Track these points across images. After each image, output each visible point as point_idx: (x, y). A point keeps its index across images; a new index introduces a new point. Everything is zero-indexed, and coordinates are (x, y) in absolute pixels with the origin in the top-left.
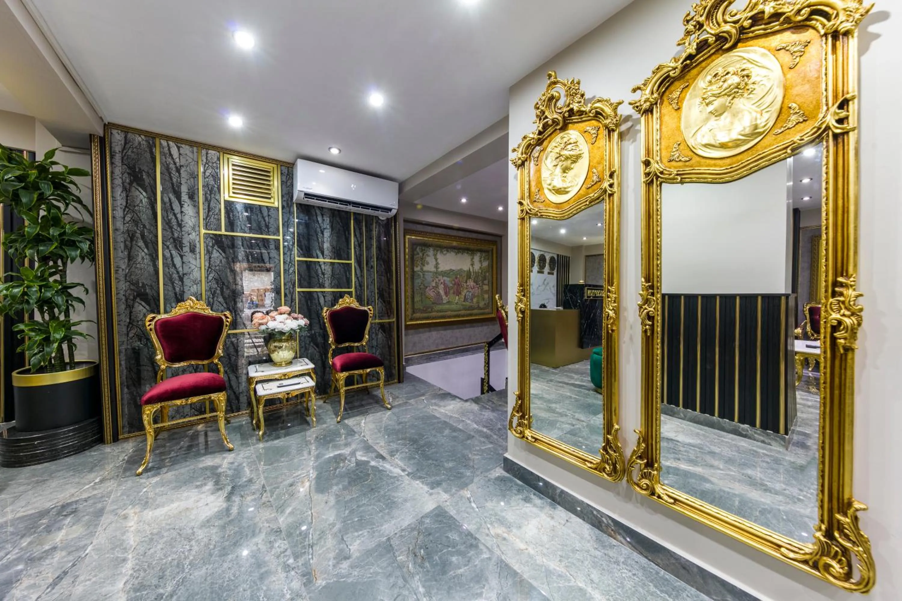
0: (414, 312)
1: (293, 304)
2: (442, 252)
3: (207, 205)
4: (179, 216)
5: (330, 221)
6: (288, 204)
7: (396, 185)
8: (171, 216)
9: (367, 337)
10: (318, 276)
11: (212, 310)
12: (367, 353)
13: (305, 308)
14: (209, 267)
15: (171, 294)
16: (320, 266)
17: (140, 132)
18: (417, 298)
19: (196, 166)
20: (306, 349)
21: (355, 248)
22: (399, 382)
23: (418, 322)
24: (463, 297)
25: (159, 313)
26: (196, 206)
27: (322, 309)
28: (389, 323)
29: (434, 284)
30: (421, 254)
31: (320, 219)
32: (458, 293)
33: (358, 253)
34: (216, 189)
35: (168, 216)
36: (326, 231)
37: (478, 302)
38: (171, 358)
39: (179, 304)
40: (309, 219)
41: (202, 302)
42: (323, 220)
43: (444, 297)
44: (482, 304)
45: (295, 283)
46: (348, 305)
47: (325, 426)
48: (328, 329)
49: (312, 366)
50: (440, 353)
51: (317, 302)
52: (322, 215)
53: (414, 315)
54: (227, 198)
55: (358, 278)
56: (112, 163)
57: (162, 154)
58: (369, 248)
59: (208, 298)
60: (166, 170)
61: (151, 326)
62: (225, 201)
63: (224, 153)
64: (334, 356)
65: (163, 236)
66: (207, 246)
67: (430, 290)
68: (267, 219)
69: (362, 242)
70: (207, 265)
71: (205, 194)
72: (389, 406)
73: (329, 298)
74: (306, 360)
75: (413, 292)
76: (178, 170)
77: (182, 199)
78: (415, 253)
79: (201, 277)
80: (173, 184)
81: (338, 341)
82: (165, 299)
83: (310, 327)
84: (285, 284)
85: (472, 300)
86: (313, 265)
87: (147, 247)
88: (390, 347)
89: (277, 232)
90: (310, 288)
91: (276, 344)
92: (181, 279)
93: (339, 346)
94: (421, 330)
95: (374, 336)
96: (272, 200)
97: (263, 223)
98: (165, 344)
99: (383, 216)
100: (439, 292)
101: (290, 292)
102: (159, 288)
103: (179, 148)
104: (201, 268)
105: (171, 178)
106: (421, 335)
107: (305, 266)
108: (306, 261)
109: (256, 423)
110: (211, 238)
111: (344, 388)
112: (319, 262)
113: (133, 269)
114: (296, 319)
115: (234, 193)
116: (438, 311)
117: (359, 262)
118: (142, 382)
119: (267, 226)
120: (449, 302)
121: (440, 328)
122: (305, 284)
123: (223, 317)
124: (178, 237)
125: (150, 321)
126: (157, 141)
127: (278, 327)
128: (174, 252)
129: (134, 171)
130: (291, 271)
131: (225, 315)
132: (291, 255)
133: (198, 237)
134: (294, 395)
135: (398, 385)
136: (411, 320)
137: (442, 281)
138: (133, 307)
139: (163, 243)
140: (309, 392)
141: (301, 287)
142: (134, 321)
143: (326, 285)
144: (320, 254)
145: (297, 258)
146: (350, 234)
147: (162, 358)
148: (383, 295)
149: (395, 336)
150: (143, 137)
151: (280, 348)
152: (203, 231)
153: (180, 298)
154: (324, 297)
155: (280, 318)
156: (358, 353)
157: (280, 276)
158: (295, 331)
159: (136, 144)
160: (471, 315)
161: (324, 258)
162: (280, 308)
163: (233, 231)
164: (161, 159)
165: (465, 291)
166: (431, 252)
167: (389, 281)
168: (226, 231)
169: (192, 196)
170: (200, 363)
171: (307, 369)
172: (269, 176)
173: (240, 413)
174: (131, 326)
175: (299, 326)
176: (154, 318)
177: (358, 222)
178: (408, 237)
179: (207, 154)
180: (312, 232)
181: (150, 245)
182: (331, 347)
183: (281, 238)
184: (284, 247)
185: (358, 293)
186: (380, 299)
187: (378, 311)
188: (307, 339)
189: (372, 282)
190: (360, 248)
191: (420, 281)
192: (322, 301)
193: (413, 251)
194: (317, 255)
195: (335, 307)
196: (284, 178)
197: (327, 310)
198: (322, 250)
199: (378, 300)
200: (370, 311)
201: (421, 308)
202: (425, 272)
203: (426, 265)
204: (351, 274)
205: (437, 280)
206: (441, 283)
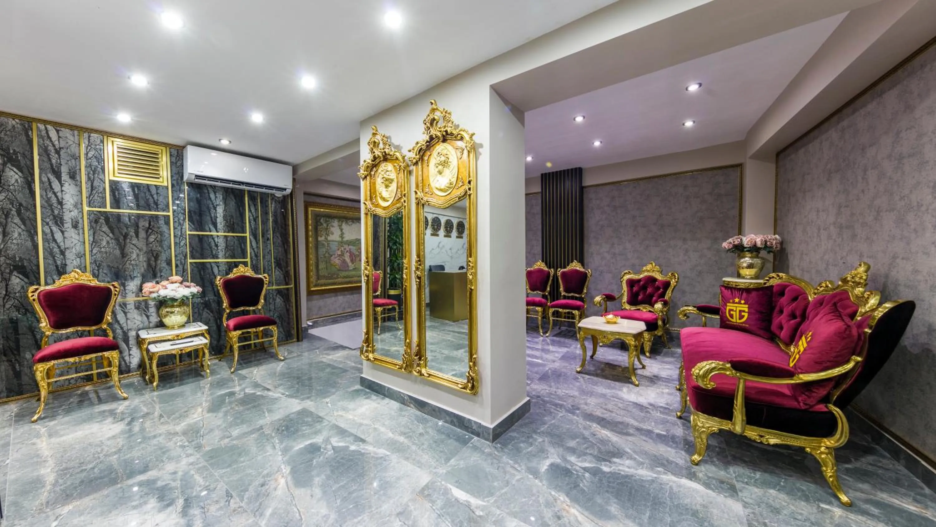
0: (320, 279)
1: (185, 273)
2: (347, 223)
3: (90, 184)
4: (59, 194)
5: (223, 198)
6: (178, 183)
7: (291, 168)
8: (50, 194)
9: (262, 301)
10: (211, 248)
11: (98, 281)
13: (198, 277)
14: (93, 242)
15: (53, 268)
16: (213, 239)
17: (14, 116)
18: (322, 266)
19: (77, 148)
20: (200, 314)
21: (250, 222)
22: (298, 340)
25: (40, 285)
26: (78, 185)
27: (215, 277)
28: (287, 289)
29: (339, 253)
30: (325, 225)
31: (212, 196)
33: (253, 227)
34: (99, 169)
35: (47, 195)
36: (218, 207)
38: (57, 325)
39: (63, 276)
40: (201, 196)
41: (87, 274)
42: (216, 197)
43: (350, 264)
45: (186, 255)
46: (242, 274)
47: (218, 376)
48: (222, 296)
49: (206, 327)
50: (347, 316)
51: (210, 271)
52: (215, 193)
53: (319, 282)
54: (112, 178)
55: (253, 249)
57: (40, 136)
58: (265, 222)
59: (93, 270)
60: (44, 152)
61: (33, 297)
62: (110, 181)
63: (108, 136)
64: (228, 319)
65: (42, 213)
66: (90, 223)
67: (335, 258)
68: (155, 196)
69: (258, 217)
70: (92, 239)
71: (88, 175)
72: (283, 359)
73: (223, 268)
74: (200, 323)
75: (317, 260)
76: (58, 152)
77: (63, 178)
78: (319, 223)
79: (85, 251)
80: (52, 165)
81: (233, 305)
82: (46, 272)
83: (203, 294)
84: (176, 256)
86: (206, 239)
87: (24, 224)
88: (288, 310)
89: (167, 208)
90: (203, 259)
91: (168, 310)
92: (63, 253)
93: (234, 310)
94: (326, 295)
95: (270, 300)
96: (161, 180)
97: (151, 201)
98: (49, 313)
99: (279, 194)
100: (344, 260)
101: (181, 263)
102: (38, 262)
103: (58, 131)
104: (84, 243)
105: (50, 160)
106: (327, 300)
107: (197, 239)
108: (198, 235)
109: (149, 379)
110: (96, 215)
111: (238, 345)
112: (212, 235)
113: (9, 244)
114: (188, 287)
115: (119, 173)
116: (344, 277)
117: (254, 234)
118: (21, 349)
119: (156, 204)
120: (355, 268)
121: (346, 293)
122: (197, 255)
123: (112, 287)
124: (59, 214)
125: (33, 292)
126: (34, 126)
127: (169, 294)
128: (54, 229)
129: (8, 153)
130: (182, 244)
131: (113, 285)
132: (182, 229)
133: (81, 214)
134: (187, 351)
135: (296, 343)
136: (316, 286)
137: (348, 249)
138: (9, 280)
139: (42, 220)
140: (203, 348)
141: (194, 259)
142: (10, 293)
143: (220, 256)
144: (212, 227)
145: (188, 232)
146: (244, 210)
147: (46, 325)
148: (281, 264)
149: (293, 300)
150: (17, 121)
151: (172, 313)
152: (86, 209)
153: (61, 271)
154: (218, 267)
155: (171, 286)
156: (254, 316)
157: (171, 249)
158: (187, 298)
159: (10, 127)
161: (217, 232)
162: (172, 277)
163: (119, 208)
164: (38, 142)
166: (335, 223)
167: (286, 252)
168: (111, 208)
169: (73, 175)
170: (87, 328)
171: (199, 331)
172: (158, 158)
173: (130, 374)
174: (7, 297)
175: (191, 293)
176: (37, 289)
177: (252, 199)
178: (310, 209)
179: (89, 137)
180: (204, 208)
181: (28, 222)
182: (226, 311)
183: (171, 214)
184: (174, 222)
185: (254, 262)
186: (277, 268)
187: (276, 278)
188: (200, 305)
189: (268, 253)
190: (256, 222)
191: (324, 250)
192: (216, 270)
193: (317, 223)
194: (210, 229)
195: (230, 276)
196: (174, 159)
197: (221, 278)
198: (215, 225)
199: (275, 268)
200: (266, 278)
201: (326, 274)
202: (330, 241)
203: (331, 235)
204: (246, 246)
205: (343, 248)
206: (347, 252)
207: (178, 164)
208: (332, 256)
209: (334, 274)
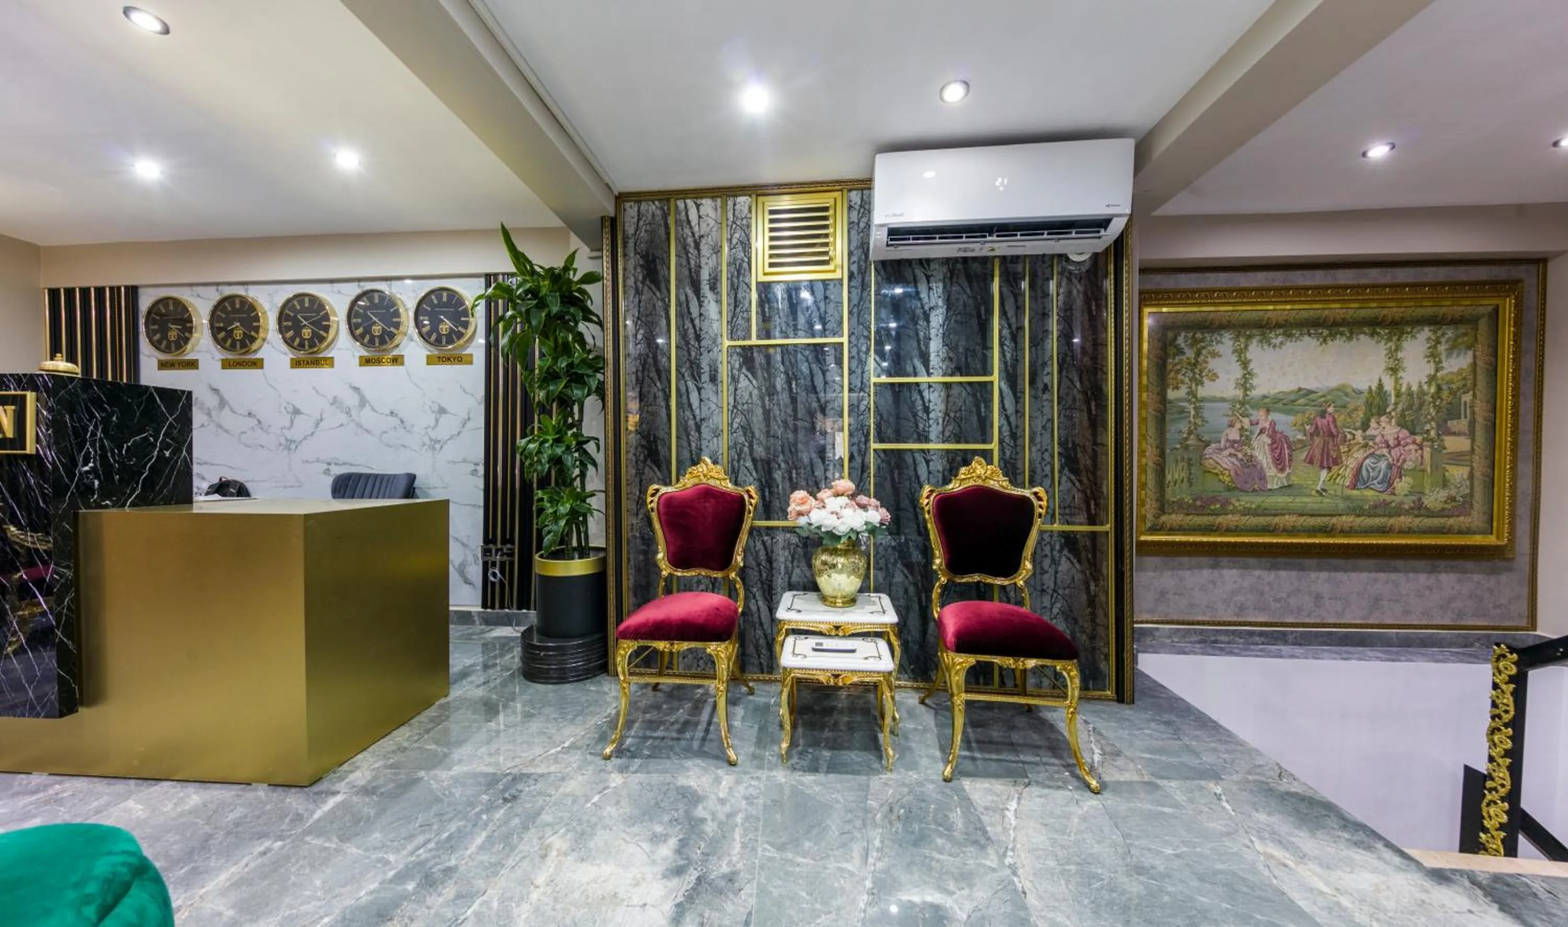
0: (1162, 510)
1: (864, 475)
2: (1265, 340)
3: (732, 296)
4: (697, 322)
6: (859, 268)
7: (1127, 148)
8: (688, 325)
9: (1029, 565)
10: (915, 415)
11: (732, 481)
12: (1026, 609)
13: (888, 484)
14: (735, 407)
15: (685, 451)
16: (920, 393)
17: (654, 196)
18: (1174, 473)
19: (720, 231)
20: (888, 574)
21: (1002, 344)
22: (1120, 699)
23: (1177, 538)
24: (1348, 474)
26: (719, 302)
27: (921, 489)
28: (1093, 536)
29: (1234, 435)
30: (1190, 353)
31: (922, 287)
32: (1330, 461)
33: (1008, 356)
34: (745, 265)
35: (683, 325)
36: (934, 312)
37: (1417, 492)
38: (678, 561)
39: (691, 469)
40: (900, 291)
41: (719, 467)
42: (930, 289)
43: (1271, 471)
44: (1434, 498)
45: (868, 433)
46: (980, 482)
47: (913, 776)
48: (932, 537)
49: (895, 617)
50: (1251, 634)
51: (912, 473)
52: (928, 278)
53: (1163, 518)
54: (760, 277)
55: (1007, 418)
56: (625, 255)
57: (678, 223)
58: (1037, 342)
59: (731, 460)
60: (683, 249)
61: (653, 505)
62: (758, 283)
63: (758, 195)
64: (943, 602)
65: (678, 359)
66: (732, 370)
67: (1220, 450)
68: (822, 305)
69: (1022, 327)
70: (732, 402)
71: (730, 278)
72: (1094, 783)
73: (938, 465)
74: (886, 600)
75: (1162, 455)
76: (697, 245)
77: (702, 292)
78: (1171, 350)
79: (723, 424)
80: (690, 270)
81: (955, 565)
82: (677, 461)
83: (894, 527)
84: (851, 435)
85: (1389, 483)
86: (907, 392)
87: (658, 376)
89: (838, 329)
90: (899, 441)
91: (824, 558)
92: (698, 428)
93: (958, 580)
94: (1185, 560)
95: (1047, 563)
96: (831, 266)
97: (816, 317)
98: (668, 536)
99: (1082, 249)
100: (1252, 457)
101: (859, 451)
102: (670, 440)
103: (698, 206)
104: (723, 408)
105: (688, 262)
106: (1187, 574)
107: (888, 394)
108: (893, 384)
110: (738, 354)
111: (965, 696)
112: (917, 384)
113: (643, 413)
114: (863, 507)
115: (770, 265)
116: (1247, 512)
117: (1011, 377)
119: (823, 320)
120: (1288, 488)
121: (1252, 561)
122: (890, 433)
123: (746, 496)
124: (696, 357)
125: (653, 495)
126: (673, 203)
127: (828, 522)
128: (690, 384)
129: (648, 261)
130: (862, 408)
131: (748, 492)
132: (863, 372)
133: (720, 354)
134: (848, 682)
135: (1116, 707)
136: (1154, 530)
137: (1265, 424)
138: (642, 473)
139: (677, 370)
140: (880, 683)
141: (882, 441)
143: (932, 436)
144: (919, 364)
145: (874, 380)
146: (990, 312)
147: (664, 558)
148: (1077, 460)
149: (1110, 572)
150: (657, 202)
151: (834, 566)
152: (727, 343)
153: (694, 460)
154: (927, 462)
155: (833, 504)
157: (843, 419)
158: (859, 535)
159: (650, 216)
160: (1383, 531)
161: (929, 374)
162: (839, 482)
163: (768, 336)
164: (677, 232)
165: (1359, 455)
166: (1226, 344)
167: (1096, 424)
168: (759, 337)
169: (714, 285)
170: (712, 575)
171: (882, 623)
172: (826, 218)
175: (868, 523)
176: (657, 490)
177: (1011, 280)
178: (1151, 309)
179: (735, 204)
180: (905, 321)
181: (663, 375)
182: (939, 579)
183: (845, 340)
184: (851, 358)
185: (1008, 453)
186: (1066, 471)
187: (1061, 501)
188: (890, 551)
189: (1044, 427)
190: (1016, 343)
191: (1183, 426)
192: (922, 470)
193: (1164, 348)
194: (914, 368)
195: (950, 486)
196: (854, 216)
197: (932, 491)
198: (925, 358)
199: (1060, 472)
200: (1040, 499)
201: (1188, 499)
202: (1203, 400)
203: (1206, 382)
204: (989, 408)
205: (1246, 421)
206: (1262, 431)
207: (862, 225)
208: (1207, 444)
209: (1214, 500)
